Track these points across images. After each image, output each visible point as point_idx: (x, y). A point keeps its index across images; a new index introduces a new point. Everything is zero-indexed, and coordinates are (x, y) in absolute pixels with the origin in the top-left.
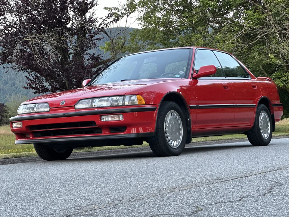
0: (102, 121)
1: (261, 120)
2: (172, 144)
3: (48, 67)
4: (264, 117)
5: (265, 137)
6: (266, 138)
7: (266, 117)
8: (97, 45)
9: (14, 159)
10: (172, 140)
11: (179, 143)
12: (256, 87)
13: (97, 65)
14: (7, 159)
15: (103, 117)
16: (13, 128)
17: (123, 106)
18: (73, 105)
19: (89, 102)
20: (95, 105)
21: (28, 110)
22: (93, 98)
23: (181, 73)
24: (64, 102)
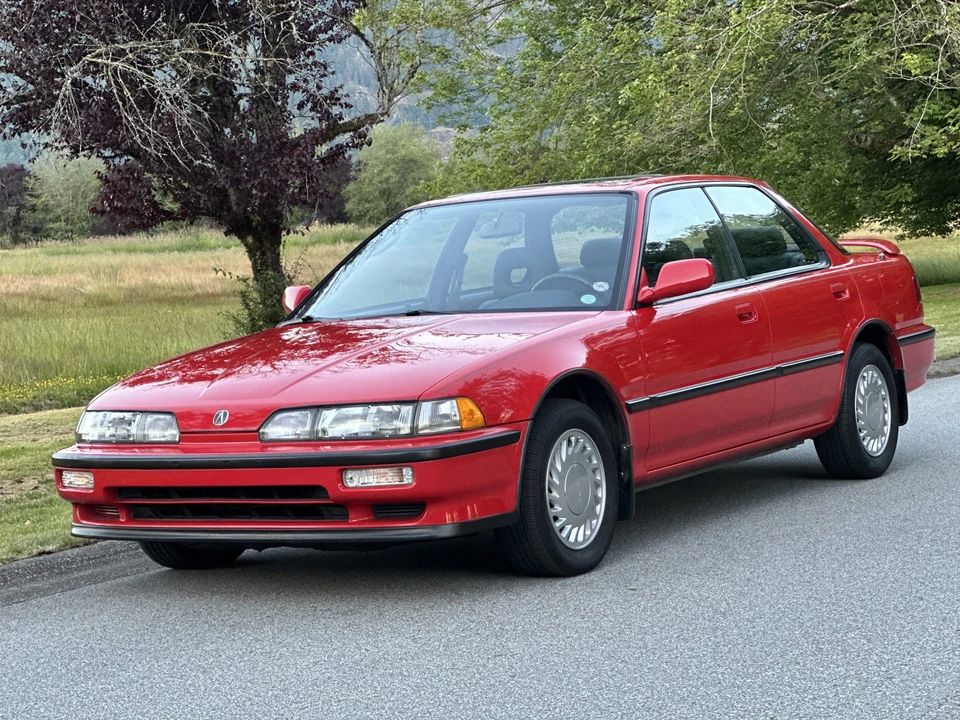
0: (349, 488)
1: (863, 397)
2: (572, 539)
3: (166, 150)
4: (872, 387)
5: (875, 449)
6: (878, 451)
7: (876, 382)
8: (329, 69)
9: (69, 552)
10: (570, 526)
11: (592, 531)
12: (844, 292)
13: (331, 134)
14: (46, 556)
15: (350, 474)
16: (65, 487)
17: (415, 437)
18: (255, 428)
19: (304, 420)
20: (324, 431)
21: (112, 431)
22: (318, 408)
23: (601, 290)
24: (225, 414)
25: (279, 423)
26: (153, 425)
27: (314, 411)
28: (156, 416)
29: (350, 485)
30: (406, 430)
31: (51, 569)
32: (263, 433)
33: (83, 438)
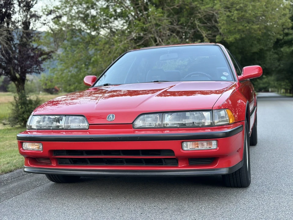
0: (185, 151)
13: (42, 55)
15: (186, 144)
16: (23, 150)
17: (213, 126)
18: (131, 122)
19: (156, 118)
20: (166, 124)
21: (50, 124)
23: (226, 75)
24: (113, 116)
26: (72, 121)
29: (185, 149)
32: (135, 125)
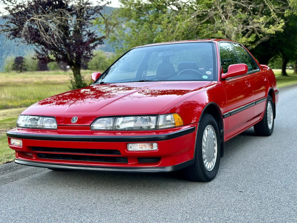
0: (130, 151)
2: (208, 167)
4: (270, 108)
10: (208, 162)
13: (94, 41)
15: (130, 145)
16: (12, 145)
17: (157, 130)
18: (88, 124)
19: (110, 121)
20: (118, 126)
21: (30, 123)
22: (115, 117)
23: (209, 74)
24: (76, 118)
25: (99, 123)
26: (46, 122)
27: (114, 118)
28: (48, 118)
29: (130, 149)
30: (153, 127)
31: (10, 169)
32: (92, 126)
33: (19, 125)
